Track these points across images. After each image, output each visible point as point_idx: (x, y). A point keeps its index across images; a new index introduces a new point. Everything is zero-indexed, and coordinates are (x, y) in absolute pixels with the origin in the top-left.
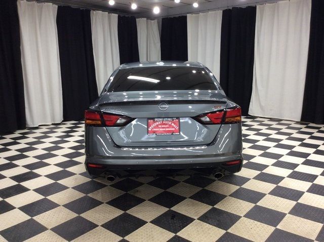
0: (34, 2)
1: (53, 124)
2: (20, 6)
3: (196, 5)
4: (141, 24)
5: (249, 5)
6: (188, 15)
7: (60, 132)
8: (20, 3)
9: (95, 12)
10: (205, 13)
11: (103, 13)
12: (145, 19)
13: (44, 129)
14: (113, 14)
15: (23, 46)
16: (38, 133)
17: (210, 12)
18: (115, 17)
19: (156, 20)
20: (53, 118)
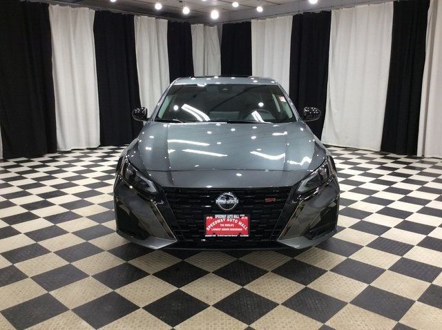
0: (68, 7)
1: (88, 149)
2: (52, 11)
3: (260, 9)
4: (197, 31)
5: (323, 10)
6: (253, 21)
7: (94, 156)
8: (52, 8)
9: (139, 17)
10: (272, 19)
11: (150, 18)
12: (202, 25)
13: (78, 154)
14: (162, 20)
15: (54, 58)
16: (70, 157)
17: (278, 18)
18: (164, 23)
19: (216, 27)
20: (88, 142)
